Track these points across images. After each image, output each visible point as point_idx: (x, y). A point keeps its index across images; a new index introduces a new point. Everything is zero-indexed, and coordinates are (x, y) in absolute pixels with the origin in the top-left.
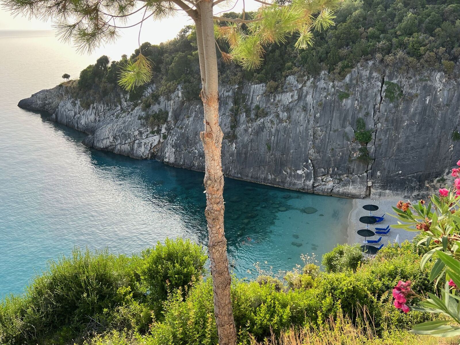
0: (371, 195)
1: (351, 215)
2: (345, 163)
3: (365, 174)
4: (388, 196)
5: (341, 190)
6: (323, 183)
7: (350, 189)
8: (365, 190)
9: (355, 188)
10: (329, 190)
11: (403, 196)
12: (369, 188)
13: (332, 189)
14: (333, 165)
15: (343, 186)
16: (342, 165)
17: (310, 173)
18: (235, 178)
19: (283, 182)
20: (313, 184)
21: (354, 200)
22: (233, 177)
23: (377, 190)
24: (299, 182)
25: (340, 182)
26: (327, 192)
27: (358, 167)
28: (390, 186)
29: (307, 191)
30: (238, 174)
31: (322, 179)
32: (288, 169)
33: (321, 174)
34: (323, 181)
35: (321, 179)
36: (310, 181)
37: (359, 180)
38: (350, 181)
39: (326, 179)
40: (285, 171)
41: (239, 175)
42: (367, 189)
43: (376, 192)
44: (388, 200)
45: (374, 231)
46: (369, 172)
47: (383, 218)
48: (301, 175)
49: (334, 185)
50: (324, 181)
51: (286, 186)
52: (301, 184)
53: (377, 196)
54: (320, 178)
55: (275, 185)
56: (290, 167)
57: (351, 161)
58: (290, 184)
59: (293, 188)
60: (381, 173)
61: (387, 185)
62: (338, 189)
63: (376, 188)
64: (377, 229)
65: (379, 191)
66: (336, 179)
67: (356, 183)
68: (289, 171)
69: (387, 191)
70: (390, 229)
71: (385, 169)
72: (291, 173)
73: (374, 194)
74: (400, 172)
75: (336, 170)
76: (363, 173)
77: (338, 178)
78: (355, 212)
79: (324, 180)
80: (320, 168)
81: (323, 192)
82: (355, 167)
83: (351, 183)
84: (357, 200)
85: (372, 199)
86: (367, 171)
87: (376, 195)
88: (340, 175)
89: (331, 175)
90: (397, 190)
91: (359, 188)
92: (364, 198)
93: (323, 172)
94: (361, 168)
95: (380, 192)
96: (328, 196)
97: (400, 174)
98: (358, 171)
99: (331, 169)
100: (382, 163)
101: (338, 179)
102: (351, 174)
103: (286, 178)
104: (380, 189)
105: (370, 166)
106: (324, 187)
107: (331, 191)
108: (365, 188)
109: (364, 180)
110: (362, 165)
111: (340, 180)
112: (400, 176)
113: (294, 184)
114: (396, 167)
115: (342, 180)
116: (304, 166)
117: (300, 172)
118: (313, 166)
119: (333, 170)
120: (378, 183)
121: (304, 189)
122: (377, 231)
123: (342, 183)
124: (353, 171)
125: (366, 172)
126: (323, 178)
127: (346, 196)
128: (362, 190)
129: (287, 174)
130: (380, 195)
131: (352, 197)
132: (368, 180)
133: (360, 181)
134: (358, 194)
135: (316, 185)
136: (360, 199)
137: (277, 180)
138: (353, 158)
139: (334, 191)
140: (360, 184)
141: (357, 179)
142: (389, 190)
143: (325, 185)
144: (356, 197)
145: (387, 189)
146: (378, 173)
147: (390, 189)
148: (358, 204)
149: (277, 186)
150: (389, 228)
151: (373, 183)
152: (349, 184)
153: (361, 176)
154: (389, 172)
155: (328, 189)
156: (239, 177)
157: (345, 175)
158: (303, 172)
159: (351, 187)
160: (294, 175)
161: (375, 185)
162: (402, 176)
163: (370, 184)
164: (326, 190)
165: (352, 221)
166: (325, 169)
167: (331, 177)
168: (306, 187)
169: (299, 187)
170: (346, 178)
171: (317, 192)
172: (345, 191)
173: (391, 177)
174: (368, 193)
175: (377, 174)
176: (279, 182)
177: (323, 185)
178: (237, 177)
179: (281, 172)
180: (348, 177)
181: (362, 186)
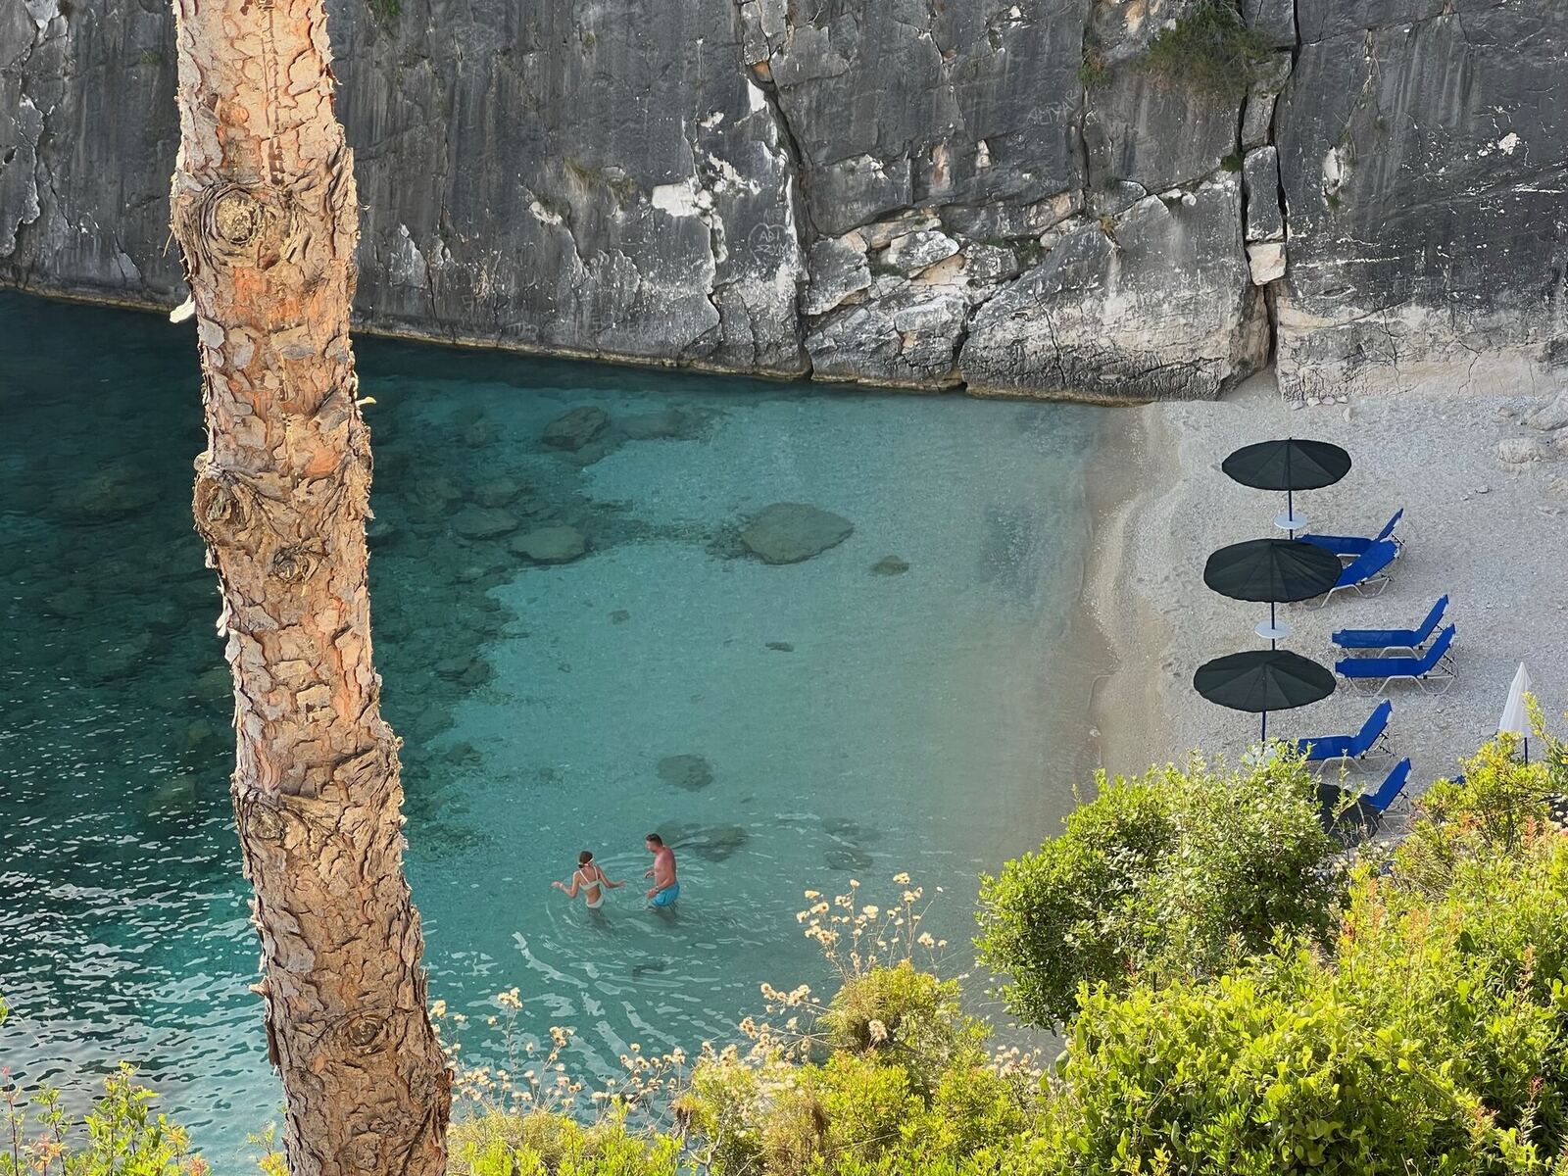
0: (1284, 362)
1: (1130, 536)
2: (1056, 96)
3: (1226, 183)
4: (1420, 354)
5: (1037, 334)
6: (886, 284)
7: (1108, 320)
8: (1231, 323)
9: (1151, 310)
10: (942, 346)
11: (1539, 349)
12: (1260, 300)
13: (965, 335)
14: (955, 121)
15: (1050, 297)
16: (1035, 116)
17: (770, 199)
18: (79, 295)
19: (532, 303)
20: (799, 302)
21: (1149, 411)
22: (69, 283)
23: (1326, 312)
24: (675, 291)
25: (1023, 264)
26: (920, 362)
27: (1165, 124)
28: (1431, 271)
29: (746, 362)
30: (106, 254)
31: (874, 253)
32: (573, 179)
33: (863, 210)
34: (877, 270)
35: (861, 248)
36: (769, 275)
37: (1176, 233)
38: (1103, 249)
39: (905, 252)
40: (547, 203)
41: (125, 267)
42: (1246, 313)
43: (1324, 334)
44: (1424, 387)
45: (1326, 655)
46: (1258, 165)
47: (1391, 547)
48: (690, 229)
49: (979, 294)
50: (892, 270)
51: (568, 336)
52: (693, 303)
53: (1333, 367)
54: (853, 243)
55: (469, 330)
56: (583, 159)
57: (1103, 79)
58: (600, 311)
59: (621, 344)
60: (1353, 163)
61: (1406, 267)
62: (1008, 331)
63: (1323, 297)
64: (1345, 638)
65: (1345, 315)
66: (988, 239)
67: (1159, 263)
68: (579, 196)
69: (1413, 316)
70: (1451, 631)
71: (1382, 126)
72: (599, 213)
73: (1309, 349)
74: (1509, 143)
75: (983, 160)
76: (1210, 177)
77: (1005, 228)
78: (1167, 508)
79: (891, 258)
80: (845, 152)
81: (890, 367)
82: (1142, 131)
83: (1114, 268)
84: (1174, 409)
85: (1291, 395)
86: (1241, 151)
87: (1323, 354)
88: (1017, 203)
89: (942, 210)
90: (1488, 304)
91: (1182, 308)
92: (1225, 388)
93: (873, 190)
94: (1192, 134)
95: (1356, 330)
96: (927, 394)
97: (1512, 160)
98: (1167, 156)
99: (942, 159)
100: (1361, 72)
101: (1008, 242)
102: (1113, 186)
103: (559, 260)
104: (1355, 300)
105: (1261, 110)
106: (890, 319)
107: (956, 350)
108: (1233, 299)
109: (1217, 236)
110: (1194, 103)
111: (1026, 247)
112: (1508, 182)
113: (638, 312)
114: (1475, 99)
115: (1041, 252)
116: (714, 145)
117: (676, 201)
118: (791, 141)
119: (963, 168)
120: (1333, 250)
121: (720, 350)
122: (1352, 653)
123: (1037, 276)
124: (1128, 167)
125: (1234, 163)
126: (881, 233)
127: (1077, 385)
128: (1207, 319)
129: (569, 222)
130: (1355, 355)
131: (1126, 391)
132: (1253, 233)
133: (1186, 249)
134: (1172, 357)
135: (822, 305)
136: (1192, 396)
137: (485, 287)
138: (1121, 51)
139: (978, 343)
140: (1192, 266)
141: (1163, 228)
142: (1421, 302)
143: (903, 298)
144: (1161, 382)
145: (1403, 299)
146: (1334, 169)
147: (1432, 299)
148: (1183, 445)
149: (490, 342)
150: (1444, 624)
151: (1291, 255)
152: (1102, 280)
153: (1191, 199)
154: (1416, 142)
155: (925, 335)
156: (123, 286)
157: (1062, 205)
158: (706, 199)
159: (1115, 305)
160: (633, 231)
161: (1312, 275)
162: (1527, 178)
163: (1267, 264)
164: (909, 344)
165: (1144, 592)
166: (889, 162)
167: (949, 229)
168: (741, 334)
169: (680, 334)
170: (1070, 226)
171: (836, 368)
172: (1069, 338)
173: (1432, 190)
174: (1256, 344)
175: (1318, 176)
176: (501, 300)
177: (885, 303)
178: (107, 287)
179: (508, 213)
180: (1083, 214)
181: (1207, 290)
